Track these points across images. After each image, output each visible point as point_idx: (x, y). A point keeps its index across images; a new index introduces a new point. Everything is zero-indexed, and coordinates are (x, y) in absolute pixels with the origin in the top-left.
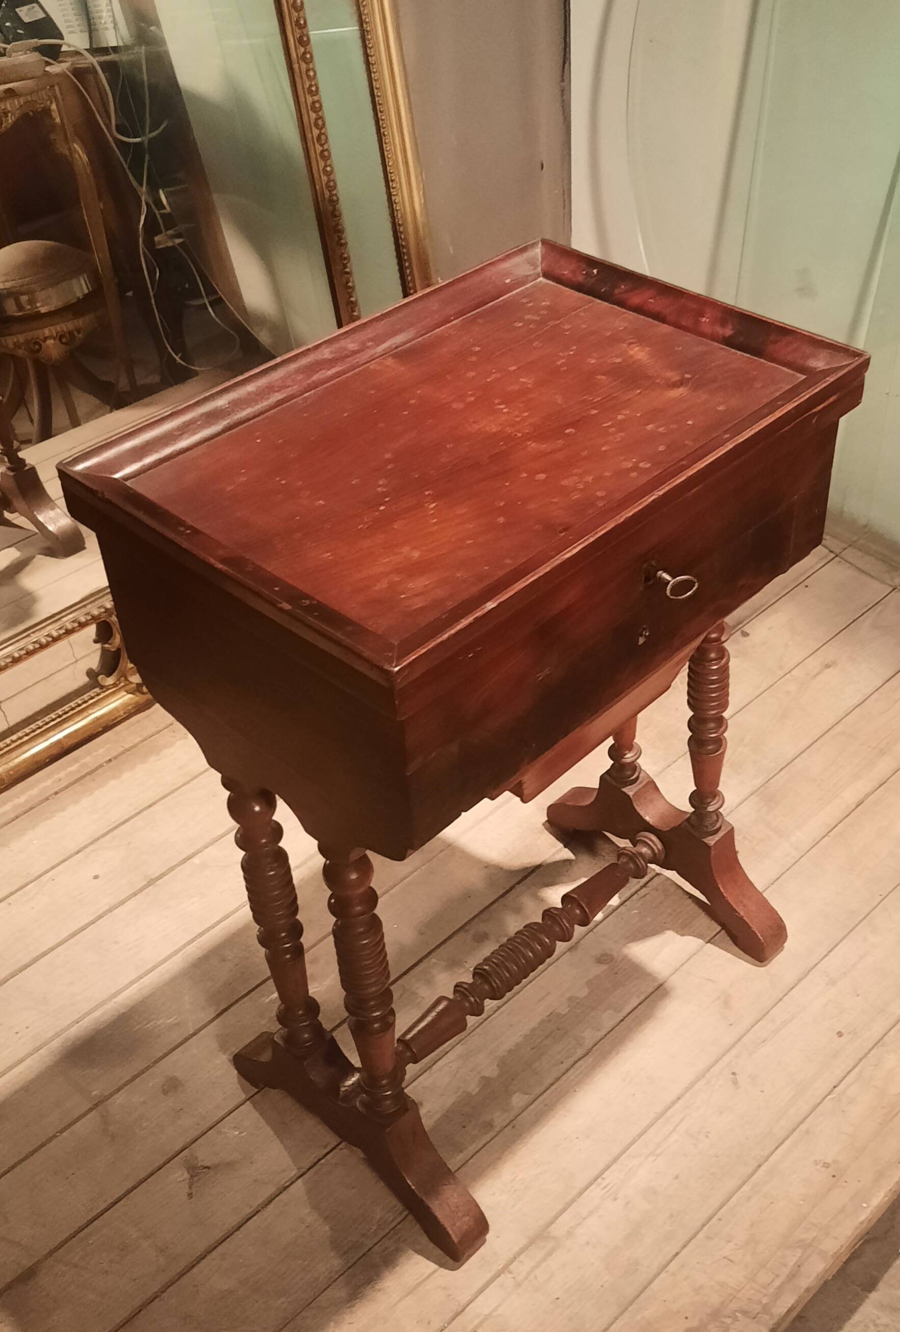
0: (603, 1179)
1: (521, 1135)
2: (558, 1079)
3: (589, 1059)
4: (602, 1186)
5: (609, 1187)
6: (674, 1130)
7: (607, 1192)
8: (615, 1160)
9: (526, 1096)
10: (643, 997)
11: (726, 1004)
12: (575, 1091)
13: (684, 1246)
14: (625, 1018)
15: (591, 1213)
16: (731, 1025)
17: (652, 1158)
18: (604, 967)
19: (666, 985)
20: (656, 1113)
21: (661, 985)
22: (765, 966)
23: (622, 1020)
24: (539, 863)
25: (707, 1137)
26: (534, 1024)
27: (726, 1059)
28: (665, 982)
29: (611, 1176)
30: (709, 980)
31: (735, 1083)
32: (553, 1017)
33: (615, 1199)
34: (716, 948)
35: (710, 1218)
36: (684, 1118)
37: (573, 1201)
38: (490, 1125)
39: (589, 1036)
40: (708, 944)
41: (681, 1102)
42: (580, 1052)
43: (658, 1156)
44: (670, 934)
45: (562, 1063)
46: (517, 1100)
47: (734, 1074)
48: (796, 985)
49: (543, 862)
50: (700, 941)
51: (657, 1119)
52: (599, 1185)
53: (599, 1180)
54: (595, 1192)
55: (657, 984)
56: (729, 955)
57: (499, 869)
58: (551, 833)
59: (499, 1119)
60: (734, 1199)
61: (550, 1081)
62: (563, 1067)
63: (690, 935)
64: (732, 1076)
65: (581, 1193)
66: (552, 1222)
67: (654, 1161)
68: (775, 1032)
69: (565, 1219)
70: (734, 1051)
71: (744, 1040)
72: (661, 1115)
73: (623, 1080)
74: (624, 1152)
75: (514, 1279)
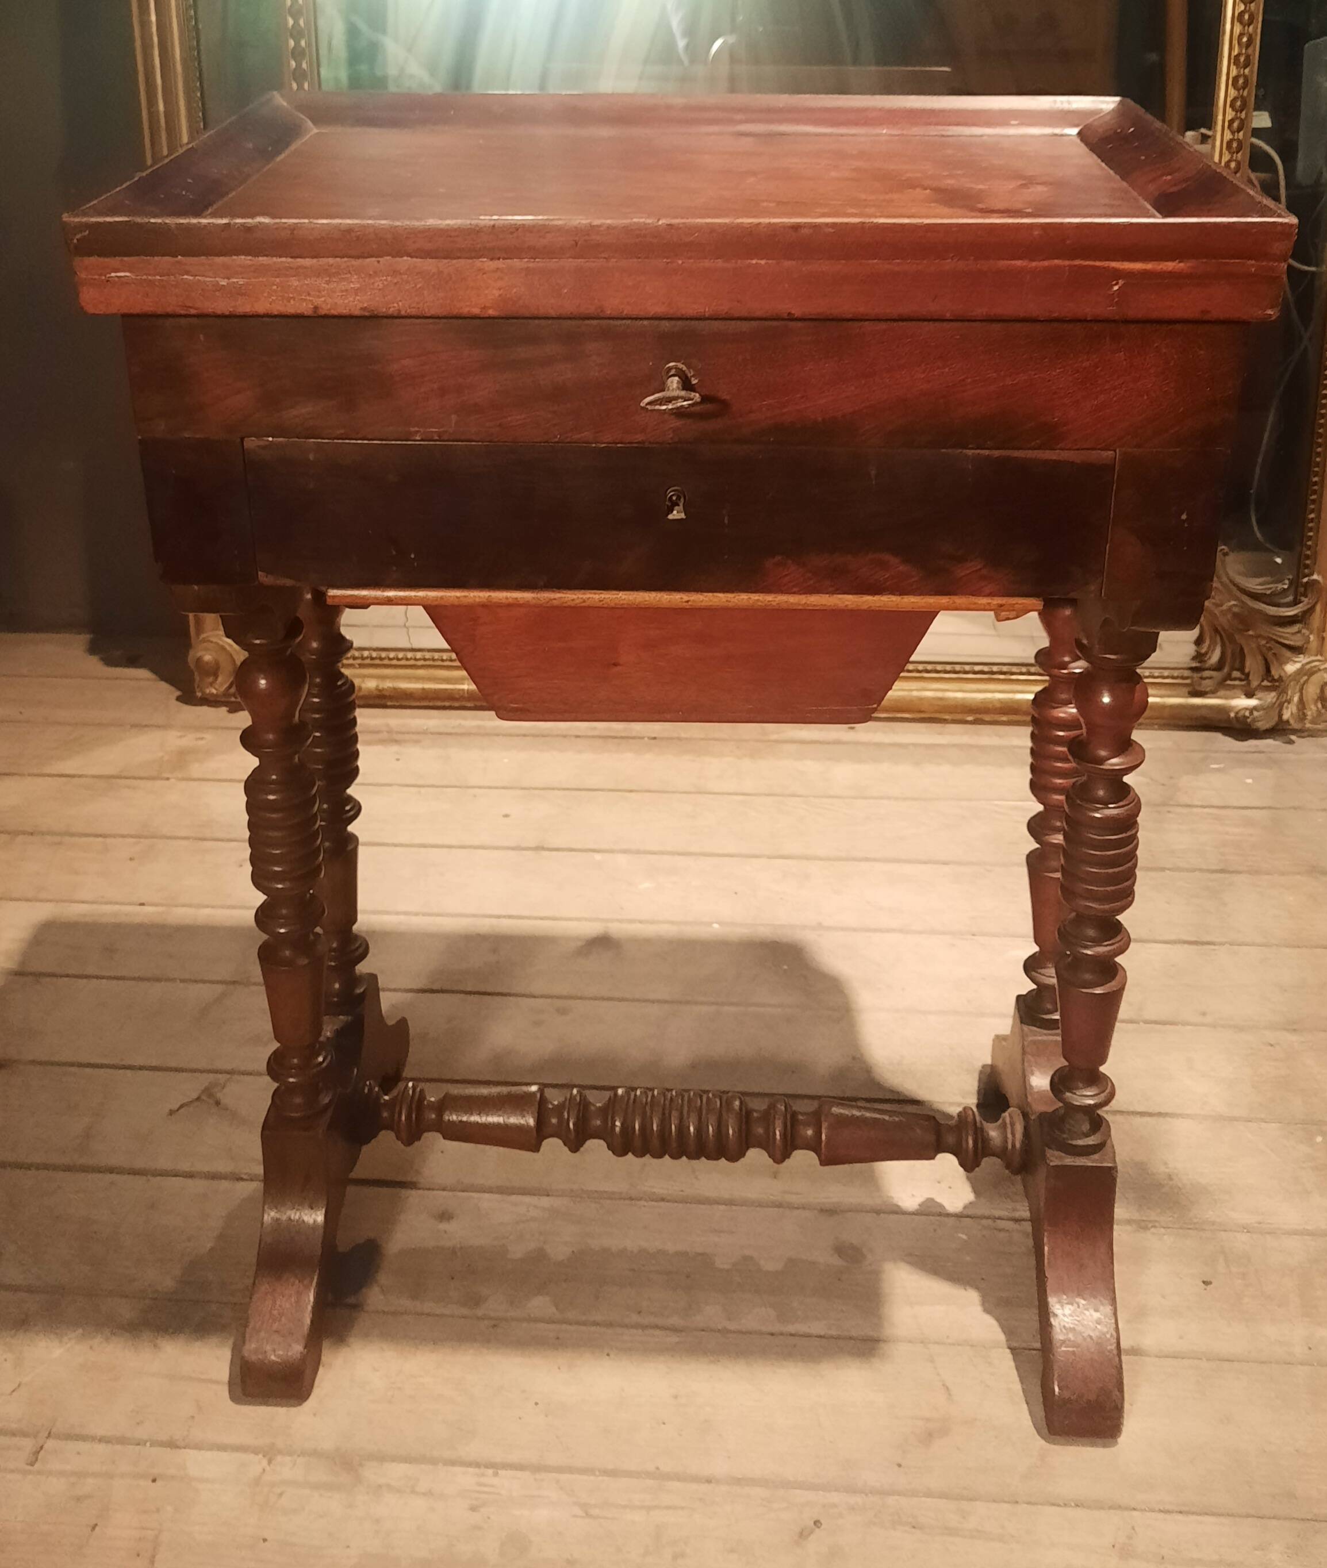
0: (496, 1474)
1: (488, 1341)
2: (610, 1325)
3: (674, 1339)
4: (483, 1480)
5: (486, 1489)
6: (649, 1508)
7: (478, 1492)
8: (538, 1468)
9: (554, 1309)
10: (833, 1333)
11: (928, 1437)
12: (608, 1355)
14: (778, 1334)
15: (429, 1494)
16: (899, 1465)
17: (578, 1512)
18: (836, 1261)
19: (882, 1345)
20: (657, 1467)
21: (877, 1341)
22: (1049, 1443)
23: (774, 1334)
24: (919, 1098)
25: (675, 1558)
26: (671, 1247)
27: (834, 1497)
28: (885, 1341)
29: (507, 1483)
30: (947, 1389)
31: (803, 1535)
32: (705, 1260)
33: (473, 1509)
34: (1012, 1364)
36: (682, 1508)
37: (433, 1461)
38: (476, 1301)
39: (712, 1313)
40: (1008, 1351)
41: (704, 1487)
42: (675, 1321)
43: (588, 1515)
44: (972, 1297)
45: (640, 1312)
46: (540, 1304)
47: (817, 1523)
48: (1063, 1506)
49: (929, 1101)
50: (1002, 1337)
51: (648, 1475)
52: (483, 1475)
53: (490, 1471)
54: (465, 1478)
55: (871, 1335)
56: (1017, 1387)
57: (867, 1070)
58: (980, 1081)
59: (495, 1305)
61: (599, 1318)
62: (636, 1319)
63: (998, 1320)
64: (812, 1523)
65: (453, 1463)
66: (381, 1458)
67: (575, 1516)
68: (951, 1531)
69: (396, 1472)
70: (858, 1500)
71: (891, 1500)
72: (661, 1476)
73: (676, 1397)
74: (560, 1470)
75: (263, 1472)
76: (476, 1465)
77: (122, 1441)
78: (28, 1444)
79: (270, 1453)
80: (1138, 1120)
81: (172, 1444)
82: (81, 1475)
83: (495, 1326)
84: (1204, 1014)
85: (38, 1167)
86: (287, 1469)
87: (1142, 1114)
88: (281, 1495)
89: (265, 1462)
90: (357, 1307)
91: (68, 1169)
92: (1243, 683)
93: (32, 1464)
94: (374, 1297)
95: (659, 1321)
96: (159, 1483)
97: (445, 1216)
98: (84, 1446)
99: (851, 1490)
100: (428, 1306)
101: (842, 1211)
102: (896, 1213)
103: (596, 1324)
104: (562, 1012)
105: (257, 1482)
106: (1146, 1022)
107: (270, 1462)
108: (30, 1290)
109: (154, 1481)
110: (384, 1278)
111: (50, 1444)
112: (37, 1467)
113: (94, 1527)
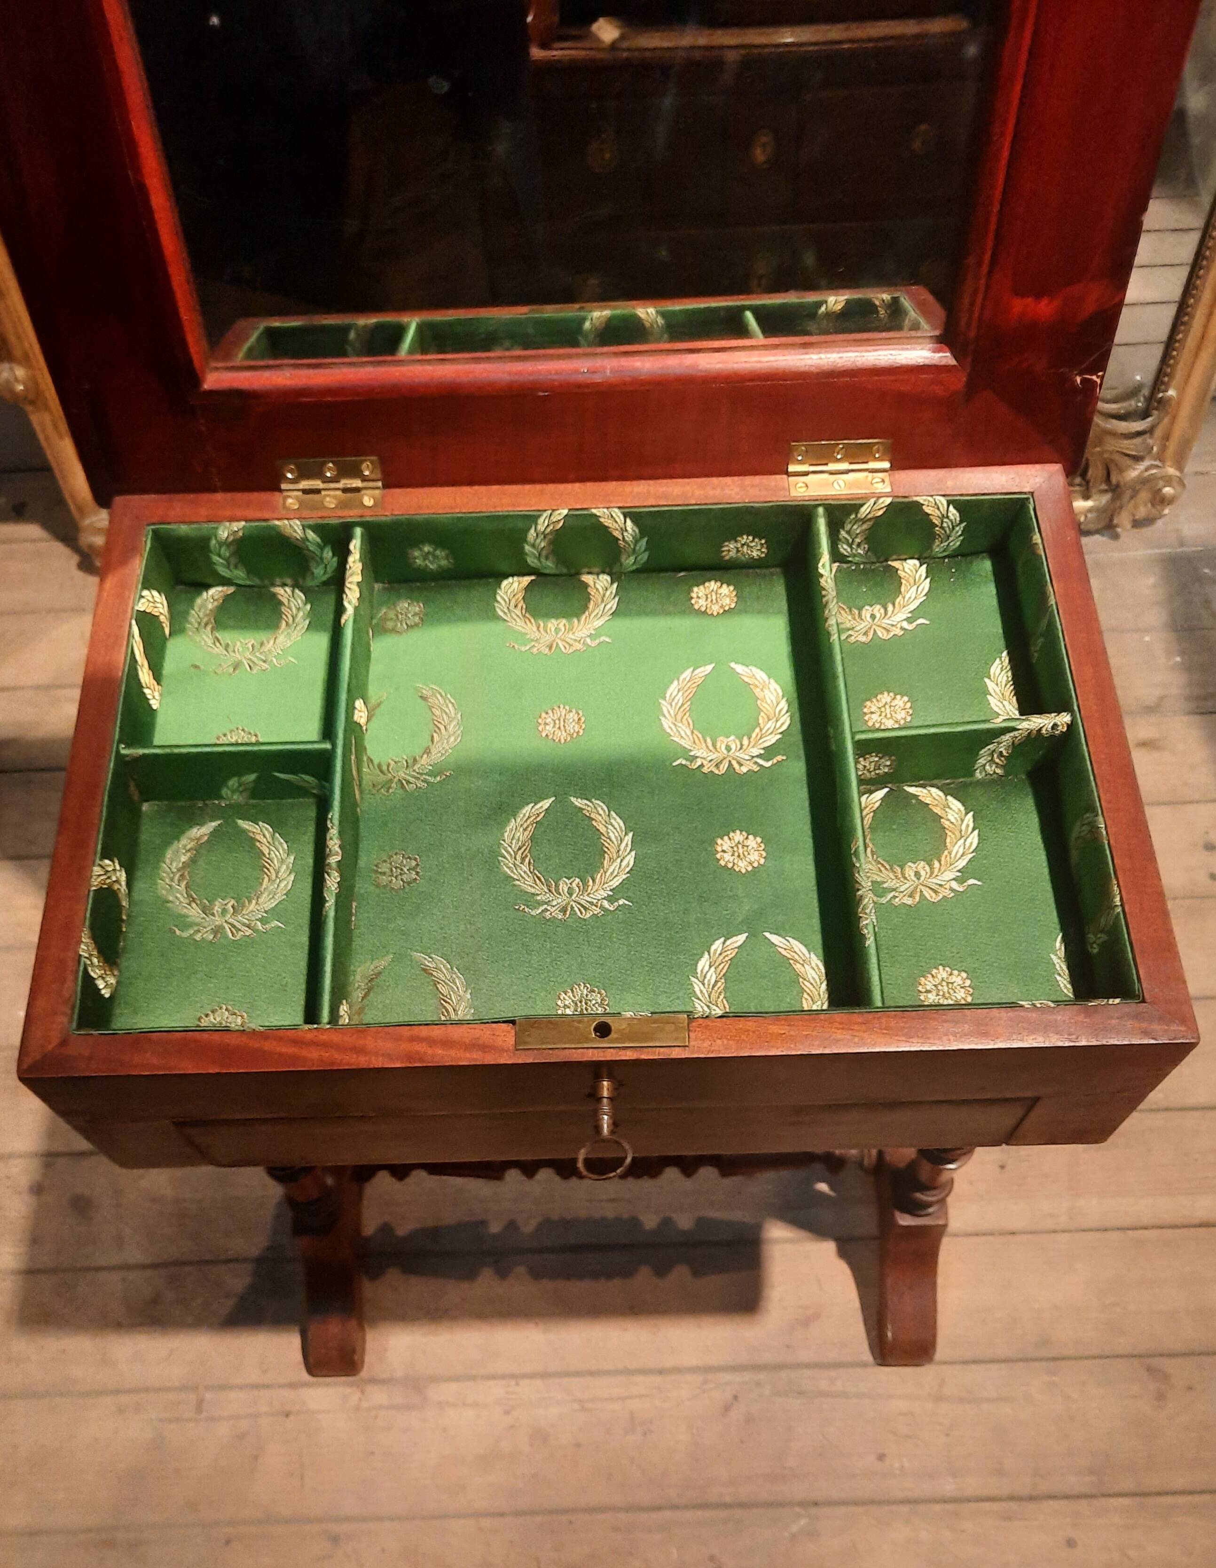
0: (517, 1384)
4: (510, 1389)
5: (513, 1396)
6: (623, 1399)
7: (508, 1399)
8: (545, 1375)
11: (807, 1322)
15: (476, 1405)
16: (788, 1345)
17: (576, 1406)
25: (645, 1434)
27: (746, 1376)
29: (528, 1390)
33: (507, 1413)
36: (645, 1396)
37: (473, 1378)
41: (659, 1377)
43: (584, 1409)
51: (620, 1373)
52: (507, 1385)
53: (513, 1382)
54: (497, 1389)
64: (733, 1398)
65: (487, 1378)
66: (438, 1380)
67: (576, 1410)
68: (821, 1395)
69: (450, 1388)
70: (761, 1375)
71: (784, 1373)
72: (629, 1372)
74: (560, 1375)
75: (360, 1399)
76: (503, 1377)
77: (257, 1386)
78: (192, 1397)
79: (361, 1385)
82: (238, 1417)
88: (376, 1417)
89: (359, 1394)
92: (1083, 489)
93: (200, 1412)
96: (292, 1418)
98: (233, 1394)
99: (756, 1368)
105: (358, 1408)
107: (362, 1392)
109: (287, 1415)
111: (208, 1396)
112: (204, 1415)
113: (256, 1458)
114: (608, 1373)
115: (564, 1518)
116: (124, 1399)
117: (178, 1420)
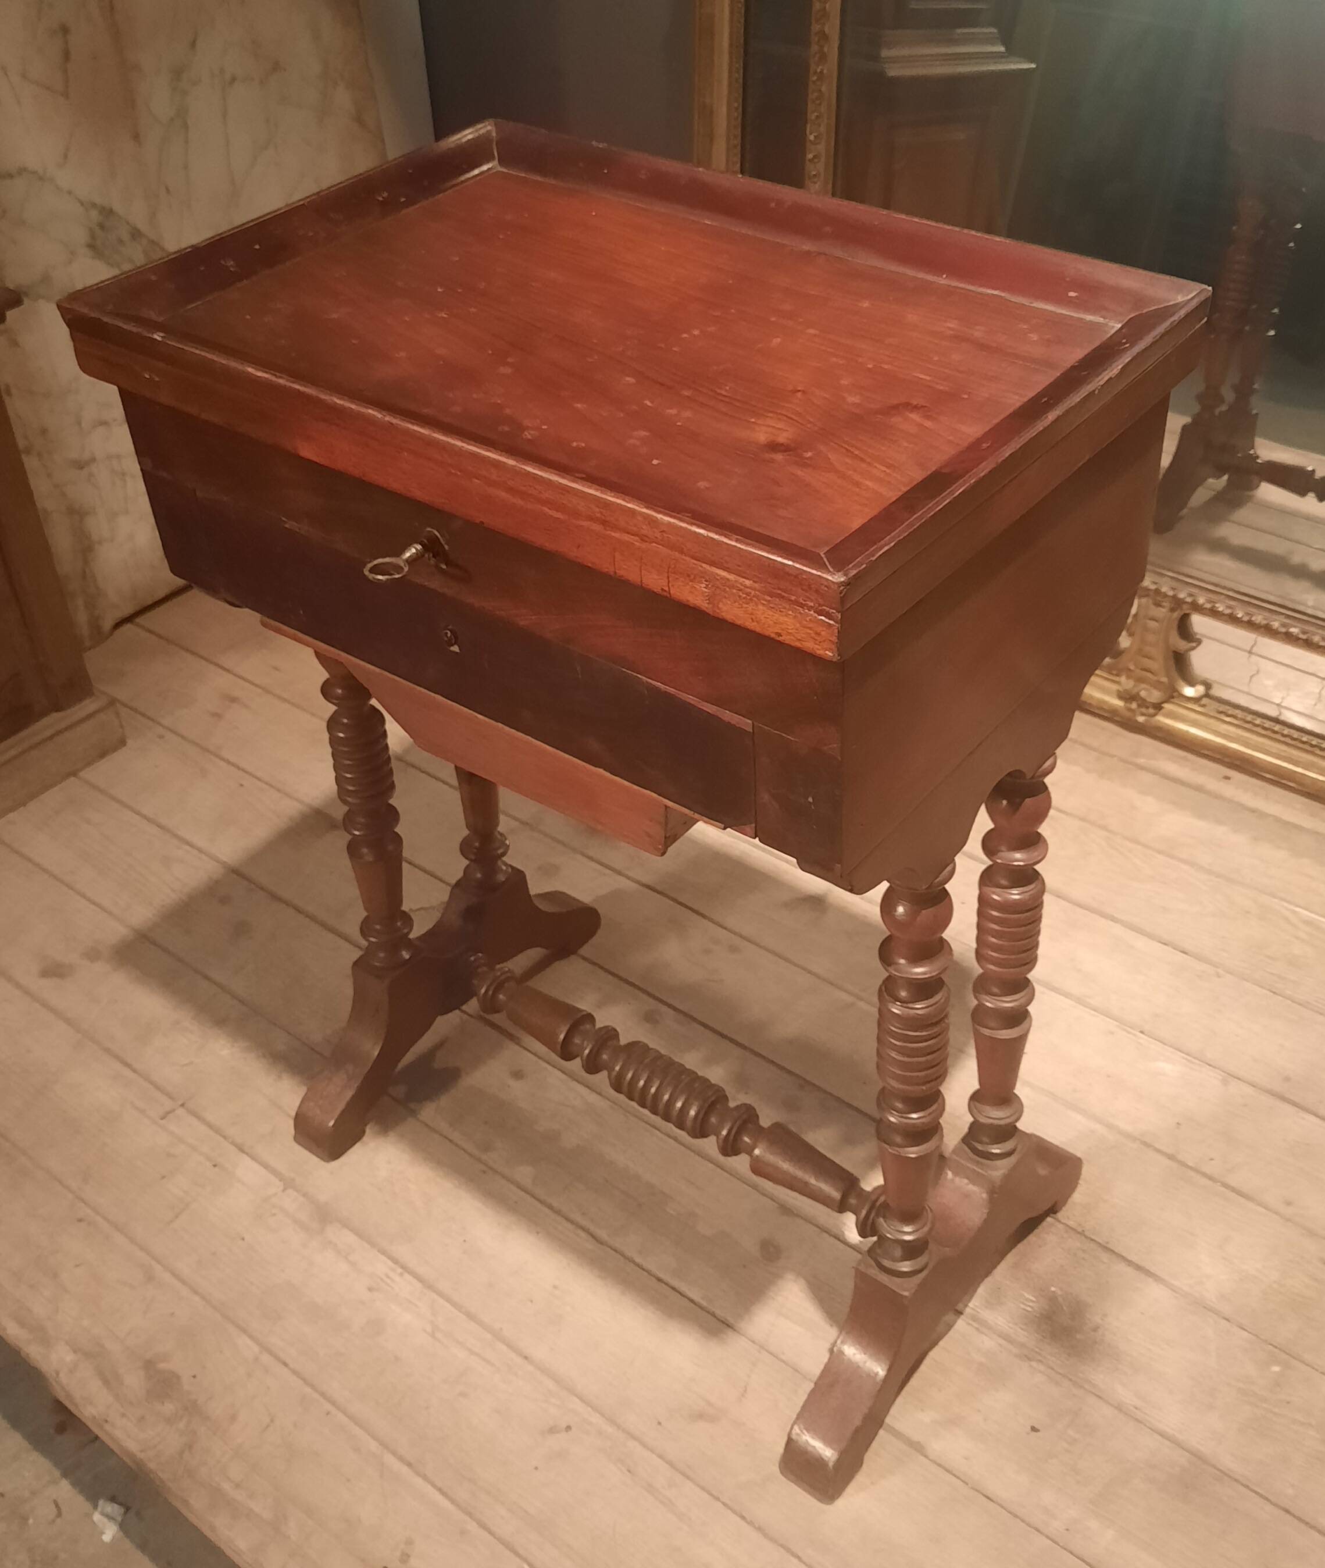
0: (401, 1275)
1: (471, 1181)
2: (558, 1212)
3: (590, 1245)
4: (391, 1274)
5: (388, 1281)
6: (472, 1352)
7: (382, 1279)
8: (429, 1286)
9: (531, 1181)
10: (704, 1303)
11: (699, 1416)
12: (538, 1233)
13: (295, 1372)
14: (666, 1284)
15: (354, 1264)
16: (659, 1424)
17: (429, 1329)
18: (755, 1251)
19: (730, 1332)
20: (501, 1329)
21: (729, 1326)
22: (782, 1473)
23: (659, 1280)
25: (460, 1395)
26: (648, 1177)
27: (596, 1419)
28: (735, 1330)
29: (405, 1286)
30: (745, 1391)
31: (552, 1430)
32: (663, 1199)
33: (370, 1289)
35: (333, 1403)
36: (493, 1366)
37: (372, 1244)
38: (487, 1148)
39: (630, 1243)
41: (519, 1360)
42: (602, 1234)
43: (433, 1336)
45: (583, 1214)
46: (524, 1173)
47: (569, 1428)
48: (750, 1523)
51: (492, 1331)
52: (393, 1270)
53: (400, 1270)
54: (382, 1266)
55: (731, 1320)
59: (497, 1157)
60: (357, 1431)
61: (555, 1204)
62: (577, 1217)
64: (565, 1426)
65: (383, 1252)
66: (346, 1224)
67: (425, 1331)
68: (650, 1489)
69: (348, 1238)
70: (610, 1429)
71: (632, 1444)
72: (498, 1336)
73: (555, 1287)
74: (441, 1294)
75: (275, 1194)
76: (395, 1261)
77: (217, 1131)
78: (168, 1104)
79: (288, 1184)
80: (1122, 1267)
81: (241, 1149)
82: (181, 1140)
83: (484, 1172)
84: (1289, 1203)
85: (307, 916)
86: (290, 1201)
87: (1130, 1263)
88: (274, 1215)
89: (282, 1188)
90: (413, 1113)
91: (324, 925)
93: (163, 1118)
94: (428, 1112)
95: (592, 1228)
96: (216, 1169)
97: (518, 1075)
98: (195, 1122)
99: (612, 1421)
100: (456, 1136)
101: (798, 1216)
102: (839, 1240)
103: (550, 1207)
104: (733, 949)
105: (267, 1199)
106: (1225, 1185)
107: (284, 1190)
108: (242, 1002)
109: (215, 1166)
110: (444, 1101)
111: (181, 1111)
112: (163, 1122)
113: (163, 1177)
114: (480, 1323)
115: (328, 1406)
116: (127, 1072)
117: (142, 1111)
